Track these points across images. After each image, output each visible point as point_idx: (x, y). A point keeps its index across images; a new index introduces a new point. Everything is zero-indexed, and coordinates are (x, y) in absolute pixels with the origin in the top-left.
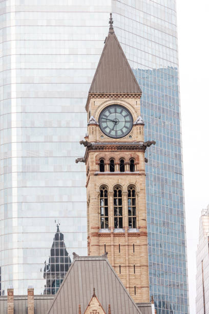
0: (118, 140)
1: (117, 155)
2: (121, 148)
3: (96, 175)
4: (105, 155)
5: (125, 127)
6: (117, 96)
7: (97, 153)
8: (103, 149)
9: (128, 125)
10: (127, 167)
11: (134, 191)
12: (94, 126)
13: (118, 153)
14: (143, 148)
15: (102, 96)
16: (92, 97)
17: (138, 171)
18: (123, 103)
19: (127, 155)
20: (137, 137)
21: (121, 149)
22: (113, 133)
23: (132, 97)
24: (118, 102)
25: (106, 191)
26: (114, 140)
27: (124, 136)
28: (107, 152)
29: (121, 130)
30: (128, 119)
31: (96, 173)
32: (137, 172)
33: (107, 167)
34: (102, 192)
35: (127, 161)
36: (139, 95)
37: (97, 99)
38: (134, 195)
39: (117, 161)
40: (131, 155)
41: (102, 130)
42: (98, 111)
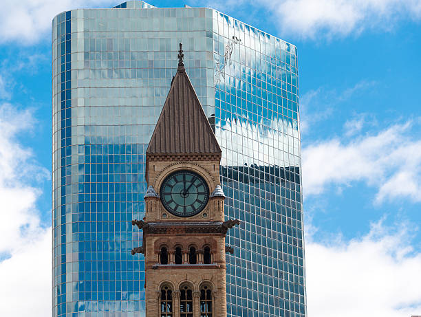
0: (187, 219)
1: (186, 240)
2: (191, 230)
3: (156, 268)
4: (169, 240)
5: (197, 200)
6: (187, 157)
7: (156, 238)
8: (165, 232)
9: (202, 198)
10: (200, 258)
11: (209, 292)
12: (152, 201)
13: (187, 237)
14: (223, 230)
15: (165, 157)
16: (150, 159)
17: (216, 262)
18: (195, 168)
19: (199, 240)
20: (214, 215)
21: (191, 232)
22: (180, 210)
23: (207, 159)
24: (189, 166)
25: (170, 292)
26: (182, 219)
27: (196, 213)
28: (170, 236)
29: (192, 205)
30: (202, 189)
31: (155, 265)
32: (214, 265)
33: (172, 257)
34: (163, 292)
35: (200, 248)
36: (218, 156)
37: (158, 163)
38: (209, 297)
39: (185, 249)
40: (205, 240)
41: (165, 205)
42: (159, 179)
